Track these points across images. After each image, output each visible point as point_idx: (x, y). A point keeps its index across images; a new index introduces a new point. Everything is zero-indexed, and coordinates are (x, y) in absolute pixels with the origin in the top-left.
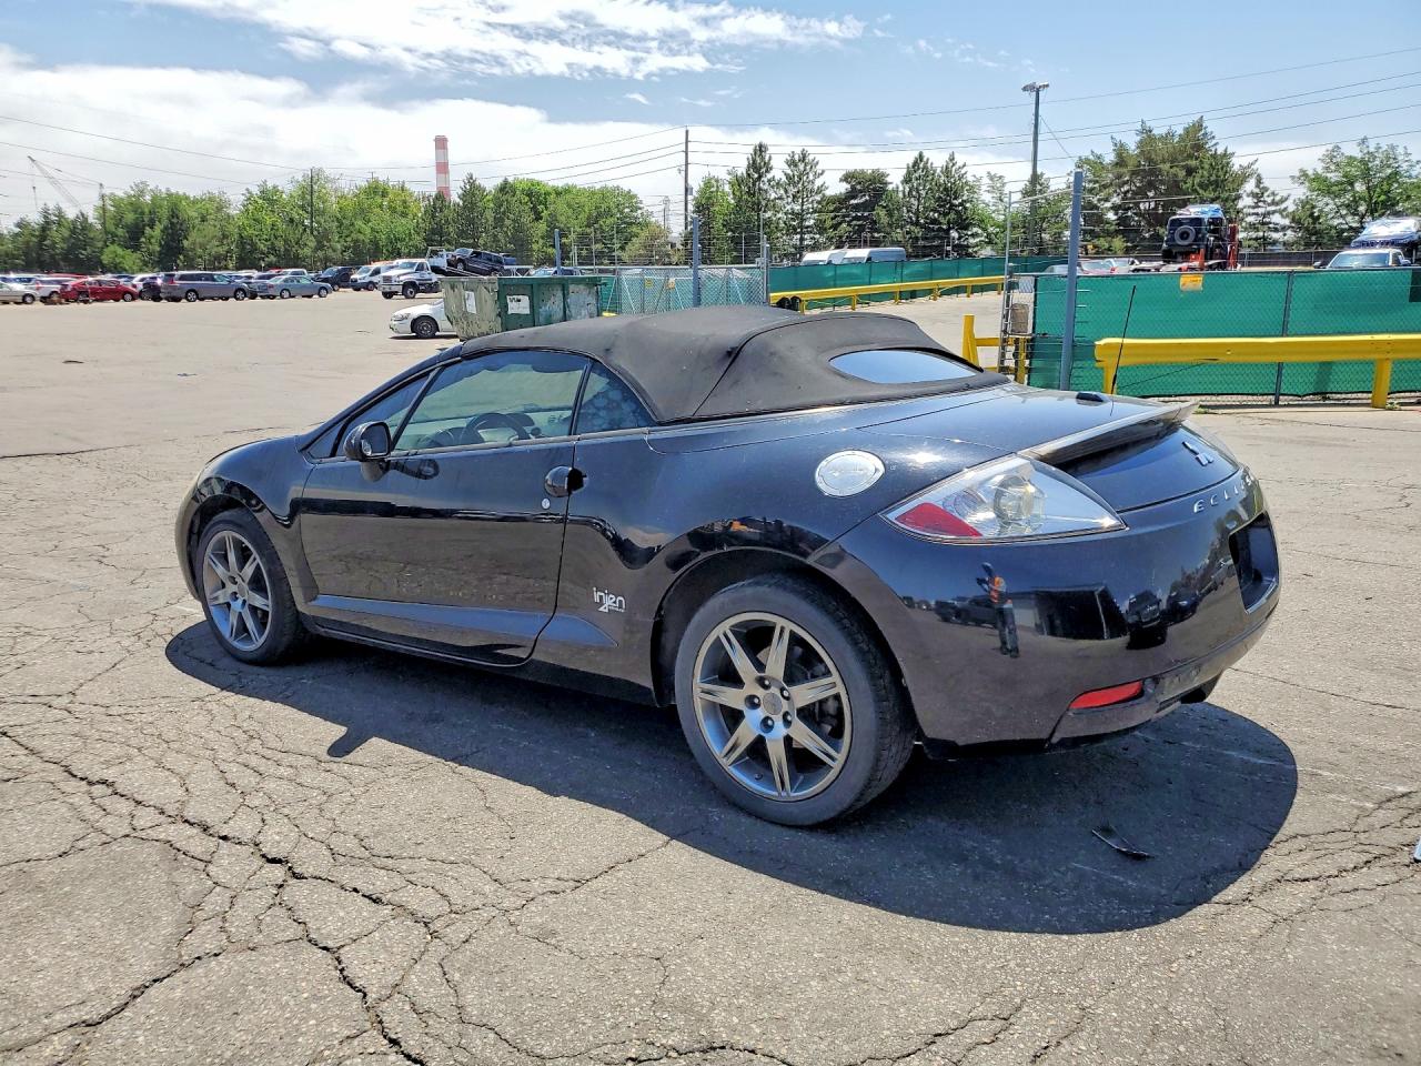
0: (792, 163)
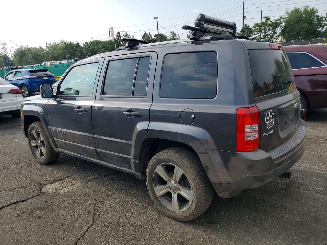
0: (124, 36)
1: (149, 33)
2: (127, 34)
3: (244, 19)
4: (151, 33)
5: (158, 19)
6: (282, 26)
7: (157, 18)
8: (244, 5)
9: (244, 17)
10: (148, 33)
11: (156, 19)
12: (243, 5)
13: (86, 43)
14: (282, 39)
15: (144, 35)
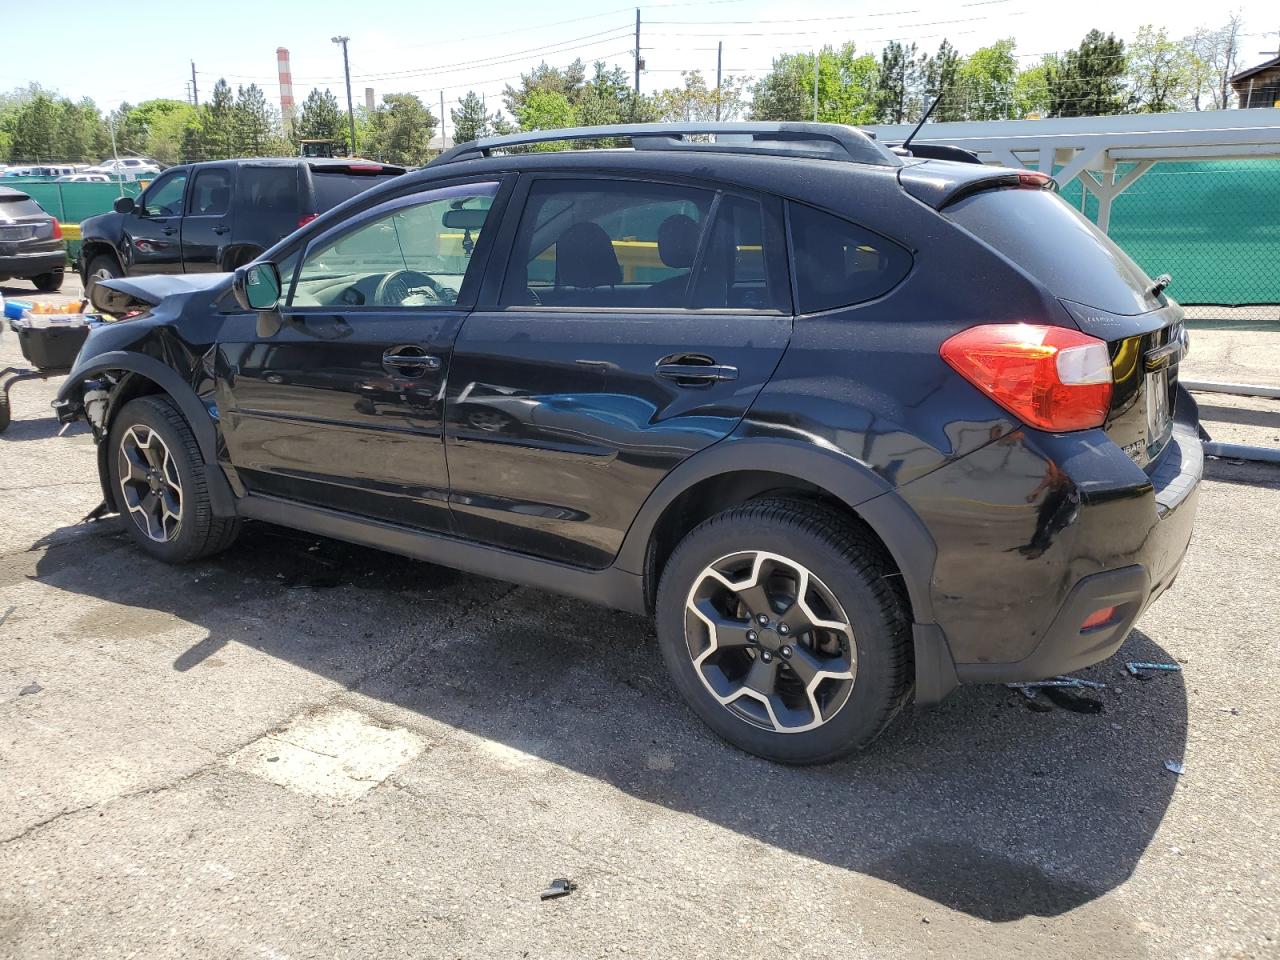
0: (240, 93)
1: (328, 91)
2: (253, 87)
3: (641, 71)
4: (333, 93)
5: (348, 44)
8: (638, 22)
9: (640, 65)
10: (322, 90)
11: (341, 45)
12: (636, 21)
13: (125, 108)
15: (311, 98)
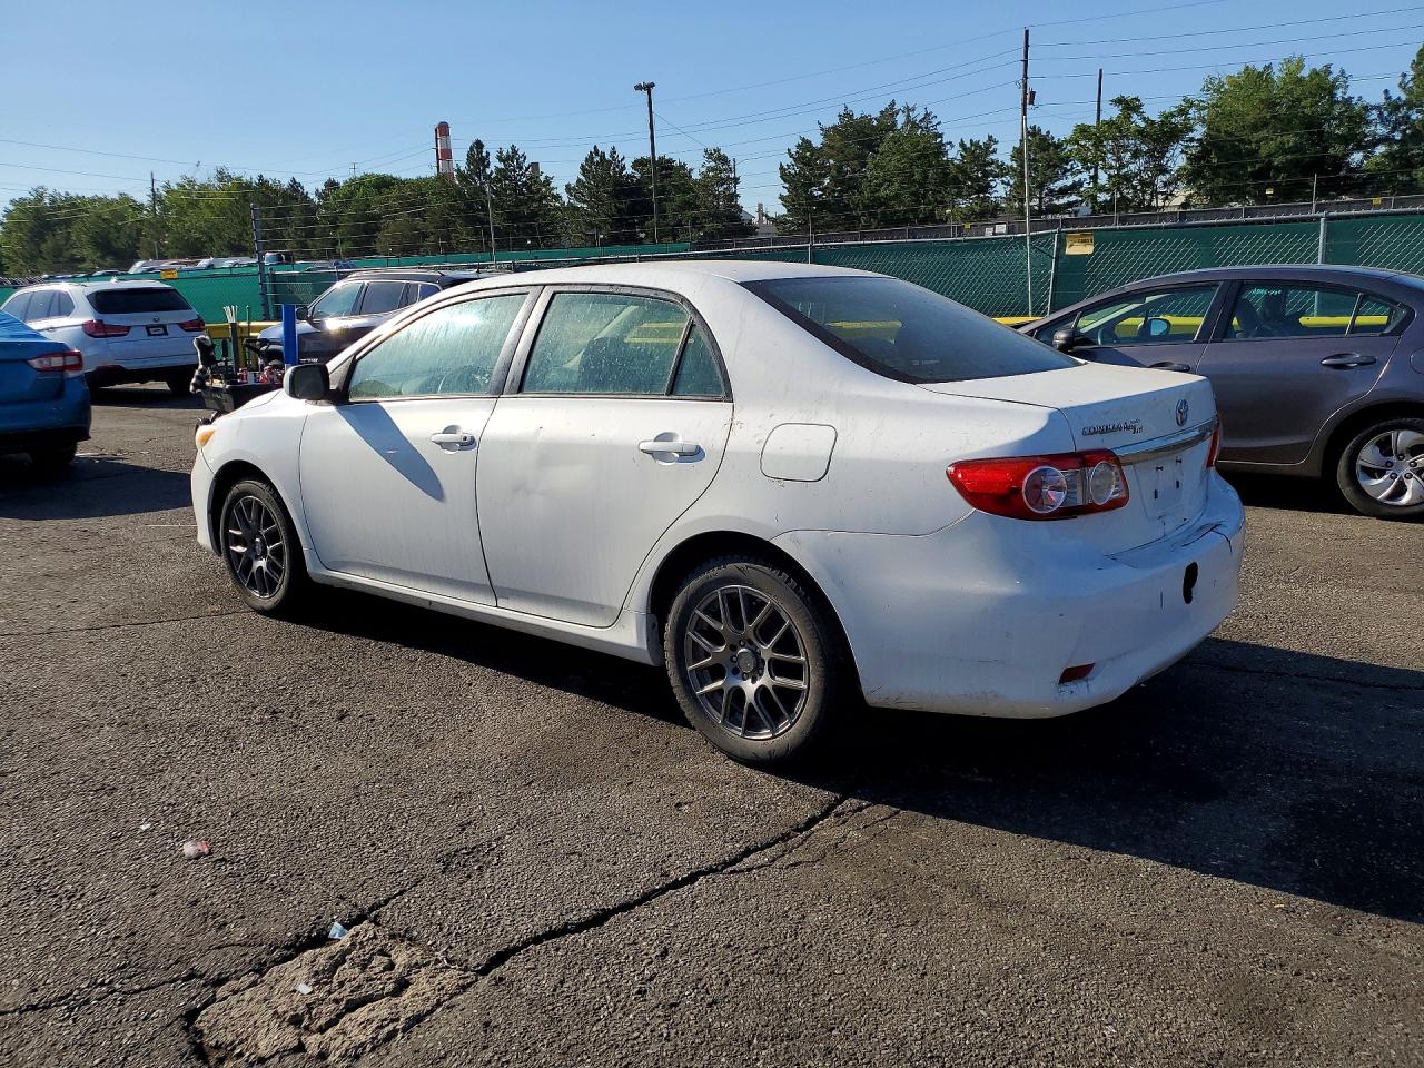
0: (500, 158)
1: (614, 151)
2: (515, 153)
3: (1028, 106)
4: (621, 152)
5: (653, 90)
6: (1192, 140)
7: (649, 87)
8: (1027, 46)
9: (1029, 98)
10: (606, 149)
11: (645, 92)
12: (1023, 45)
13: (331, 184)
14: (1191, 196)
15: (590, 159)
